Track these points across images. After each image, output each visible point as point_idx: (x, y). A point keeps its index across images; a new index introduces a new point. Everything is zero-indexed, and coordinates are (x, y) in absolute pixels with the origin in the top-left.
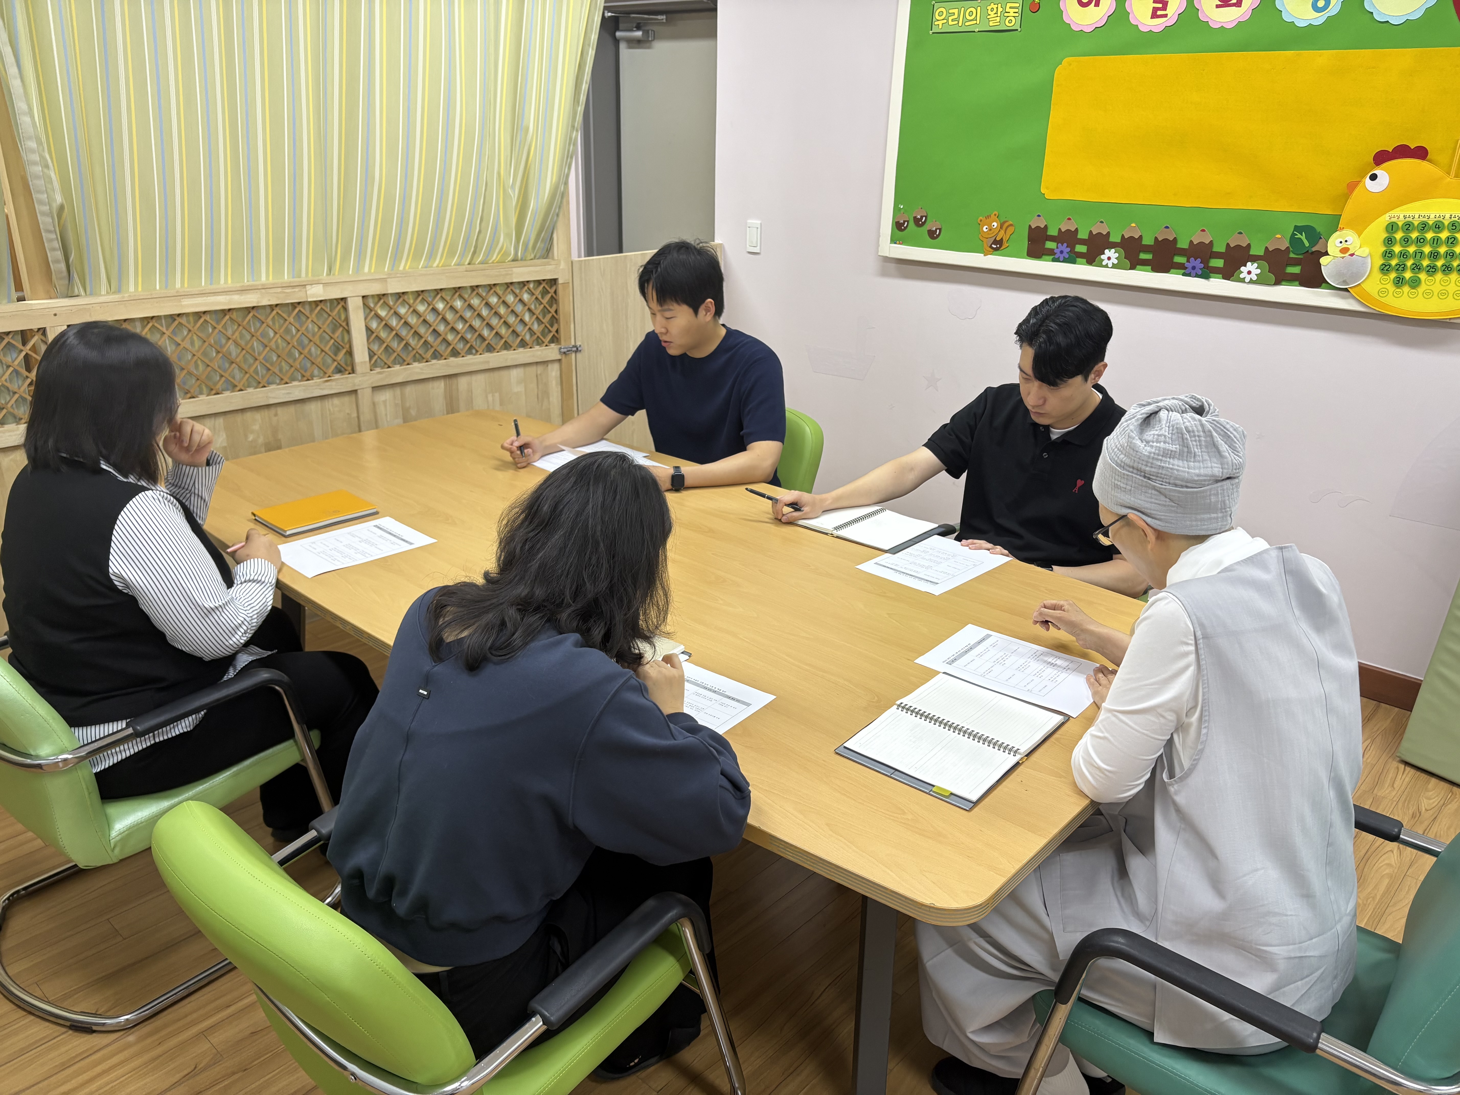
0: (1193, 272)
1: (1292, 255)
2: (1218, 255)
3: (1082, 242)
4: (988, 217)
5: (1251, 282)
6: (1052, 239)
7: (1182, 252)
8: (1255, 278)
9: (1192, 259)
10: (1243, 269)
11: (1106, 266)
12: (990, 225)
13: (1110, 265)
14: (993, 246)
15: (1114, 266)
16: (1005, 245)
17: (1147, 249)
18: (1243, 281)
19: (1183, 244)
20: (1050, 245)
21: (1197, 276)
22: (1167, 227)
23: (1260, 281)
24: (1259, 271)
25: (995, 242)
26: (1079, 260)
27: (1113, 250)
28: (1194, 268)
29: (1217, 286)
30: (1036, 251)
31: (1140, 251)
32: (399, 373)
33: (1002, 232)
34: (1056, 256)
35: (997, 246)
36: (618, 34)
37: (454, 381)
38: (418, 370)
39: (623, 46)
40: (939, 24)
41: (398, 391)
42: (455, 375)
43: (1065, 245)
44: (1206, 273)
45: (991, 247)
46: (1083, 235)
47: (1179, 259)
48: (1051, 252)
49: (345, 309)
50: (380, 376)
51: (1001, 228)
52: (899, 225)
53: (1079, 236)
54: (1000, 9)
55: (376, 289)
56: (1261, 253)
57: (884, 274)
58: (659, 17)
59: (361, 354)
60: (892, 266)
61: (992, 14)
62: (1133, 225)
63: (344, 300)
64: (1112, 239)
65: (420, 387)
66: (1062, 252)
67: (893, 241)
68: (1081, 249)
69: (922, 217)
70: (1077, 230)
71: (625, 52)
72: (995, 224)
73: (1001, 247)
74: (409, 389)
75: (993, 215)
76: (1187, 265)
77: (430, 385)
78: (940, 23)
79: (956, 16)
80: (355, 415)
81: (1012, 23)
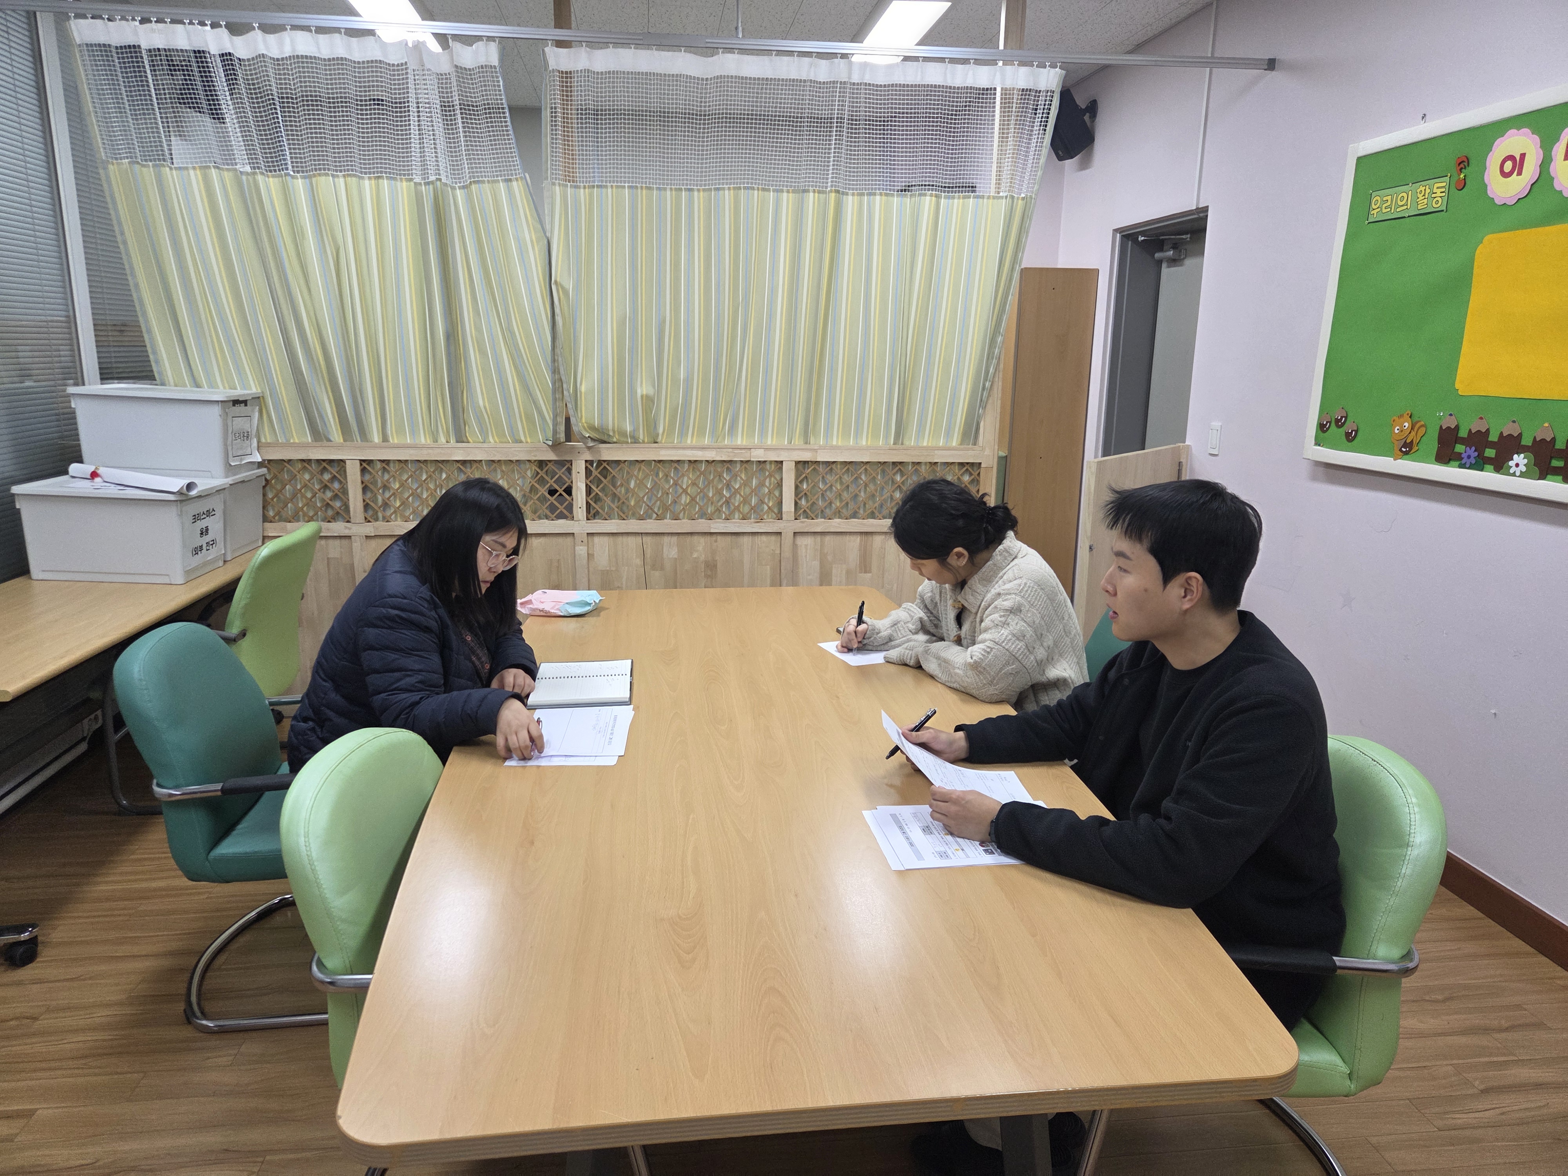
3: (1492, 445)
4: (1401, 416)
6: (1462, 441)
11: (1514, 475)
12: (1401, 425)
13: (1518, 474)
14: (1404, 450)
15: (1523, 475)
16: (1415, 448)
17: (1559, 454)
20: (1460, 448)
25: (1405, 445)
26: (1488, 467)
27: (1523, 455)
30: (1444, 456)
31: (1551, 458)
32: (820, 524)
33: (1413, 433)
34: (1463, 461)
35: (1407, 449)
36: (1158, 255)
37: (870, 538)
38: (837, 524)
39: (1164, 265)
40: (1375, 214)
41: (818, 538)
42: (872, 533)
43: (1473, 448)
45: (1401, 450)
46: (1493, 437)
48: (1458, 457)
49: (781, 469)
50: (804, 525)
51: (1412, 428)
52: (1322, 427)
53: (1490, 439)
54: (1428, 191)
55: (806, 456)
57: (1314, 478)
58: (1184, 237)
59: (788, 506)
60: (1321, 469)
61: (1420, 196)
62: (1546, 425)
63: (782, 462)
64: (1523, 443)
65: (838, 538)
66: (1469, 457)
67: (1317, 444)
68: (1490, 453)
69: (1342, 417)
70: (1488, 430)
72: (1406, 424)
73: (1410, 450)
74: (828, 538)
75: (1405, 415)
77: (847, 538)
78: (1375, 212)
79: (1389, 203)
80: (778, 552)
81: (1438, 203)
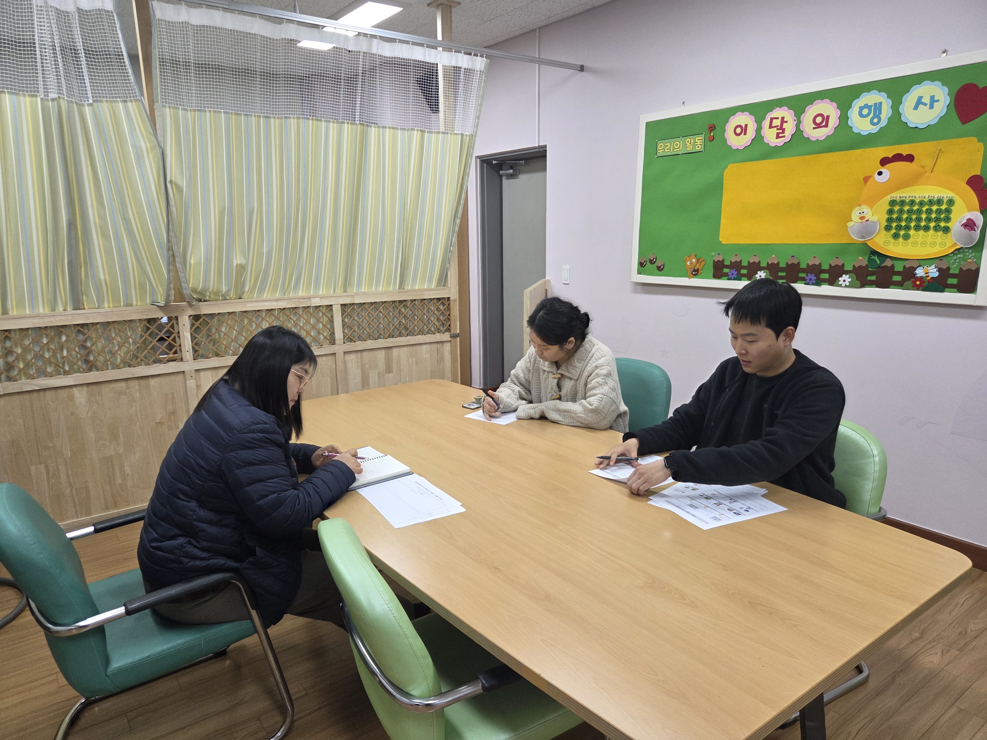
0: (811, 282)
1: (870, 269)
2: (825, 271)
3: (744, 267)
4: (690, 256)
5: (846, 286)
6: (727, 267)
7: (803, 271)
8: (848, 284)
9: (809, 274)
10: (840, 279)
12: (691, 261)
14: (694, 273)
16: (700, 272)
17: (782, 270)
18: (841, 286)
19: (803, 266)
20: (726, 270)
21: (813, 284)
22: (793, 256)
23: (851, 286)
24: (850, 280)
25: (694, 271)
26: (743, 278)
27: (762, 272)
28: (811, 279)
29: (826, 290)
30: (718, 274)
31: (778, 272)
32: (359, 345)
33: (698, 265)
34: (730, 277)
35: (696, 273)
36: (501, 172)
37: (390, 350)
38: (370, 344)
39: (504, 178)
40: (660, 152)
41: (359, 354)
42: (391, 347)
43: (734, 270)
44: (818, 282)
45: (692, 273)
46: (745, 263)
47: (802, 275)
48: (726, 275)
49: (332, 310)
50: (350, 346)
51: (698, 262)
52: (641, 265)
53: (743, 265)
54: (692, 141)
55: (347, 301)
56: (851, 268)
57: (635, 292)
58: (521, 162)
59: (339, 335)
60: (639, 287)
61: (688, 144)
62: (774, 256)
63: (331, 306)
64: (761, 265)
65: (371, 353)
66: (733, 274)
67: (639, 273)
68: (744, 272)
69: (653, 259)
70: (741, 260)
71: (505, 182)
72: (694, 260)
73: (698, 273)
74: (365, 354)
75: (692, 255)
76: (806, 278)
77: (377, 352)
78: (661, 151)
79: (669, 147)
80: (334, 366)
81: (699, 148)
